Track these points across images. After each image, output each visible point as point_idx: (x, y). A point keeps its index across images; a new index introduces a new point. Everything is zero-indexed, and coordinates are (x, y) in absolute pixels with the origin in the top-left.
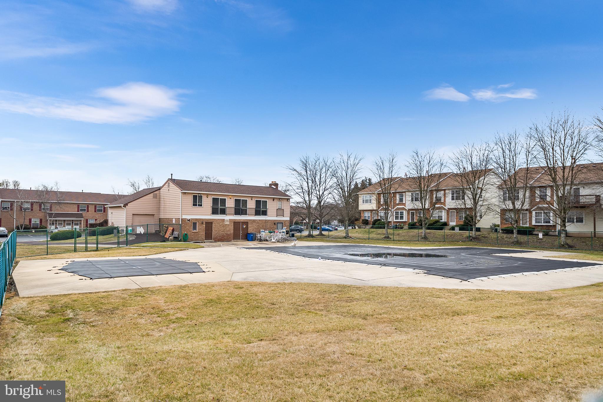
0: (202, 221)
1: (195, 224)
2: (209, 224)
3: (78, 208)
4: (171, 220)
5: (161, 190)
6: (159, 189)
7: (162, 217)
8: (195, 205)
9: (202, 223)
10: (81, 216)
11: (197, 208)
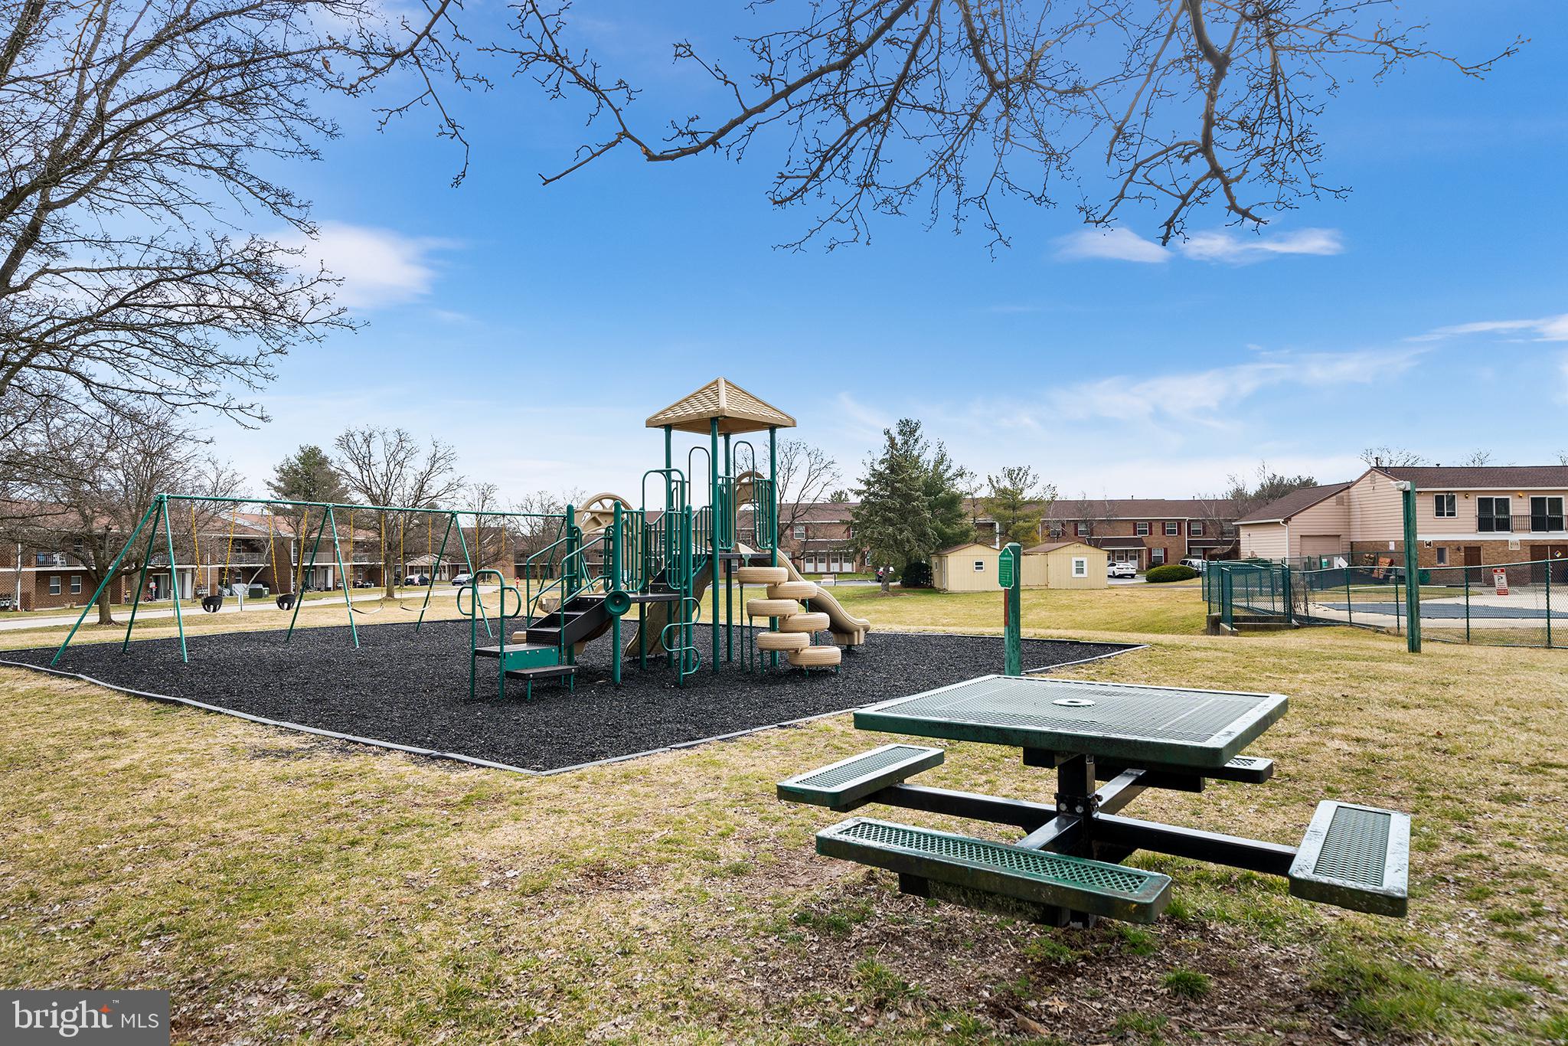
0: (1457, 546)
1: (1441, 552)
2: (1472, 552)
3: (1135, 528)
4: (1386, 544)
5: (1351, 490)
6: (1348, 486)
7: (1357, 538)
8: (1439, 513)
9: (1459, 549)
10: (1140, 542)
11: (1446, 520)
